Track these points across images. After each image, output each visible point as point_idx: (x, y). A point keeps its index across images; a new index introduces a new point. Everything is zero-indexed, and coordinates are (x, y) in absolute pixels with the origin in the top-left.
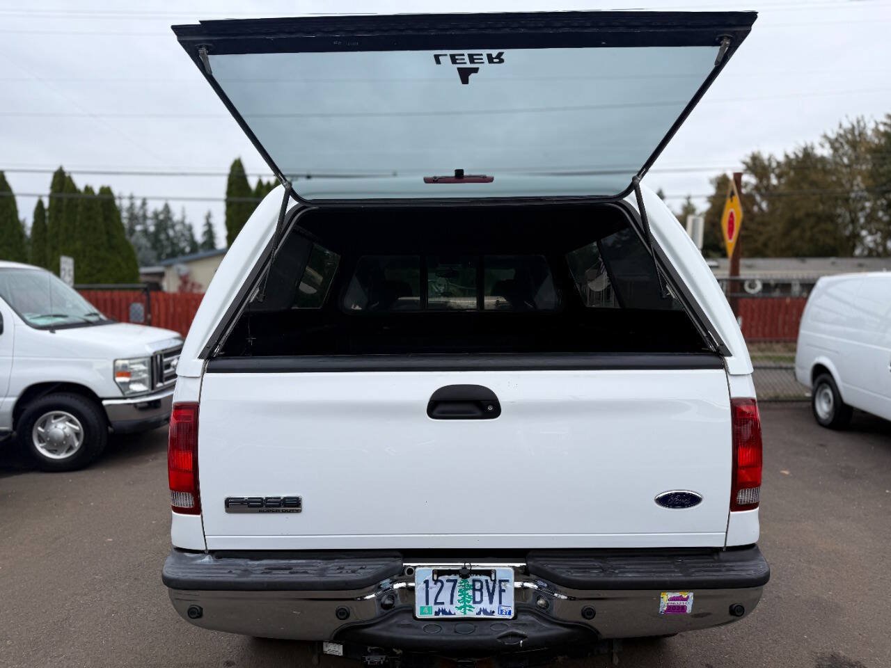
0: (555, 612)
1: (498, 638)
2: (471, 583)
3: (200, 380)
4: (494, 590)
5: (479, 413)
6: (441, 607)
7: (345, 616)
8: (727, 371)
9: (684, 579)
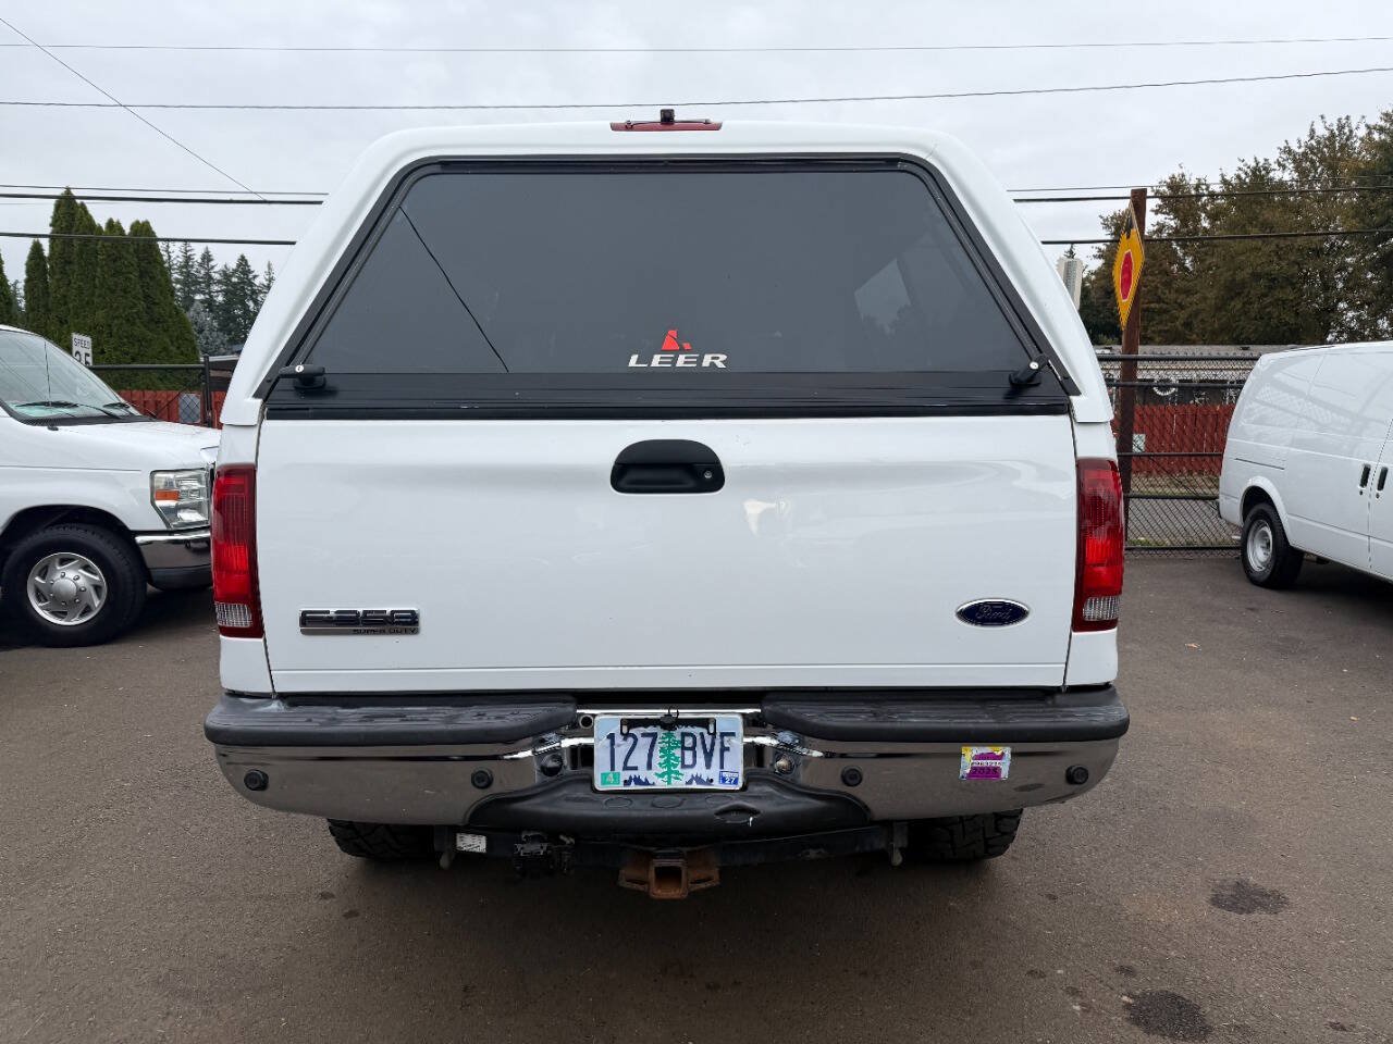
0: (804, 777)
1: (717, 814)
2: (679, 738)
3: (256, 430)
4: (712, 749)
5: (691, 484)
6: (633, 773)
7: (482, 784)
8: (1072, 418)
9: (997, 726)
